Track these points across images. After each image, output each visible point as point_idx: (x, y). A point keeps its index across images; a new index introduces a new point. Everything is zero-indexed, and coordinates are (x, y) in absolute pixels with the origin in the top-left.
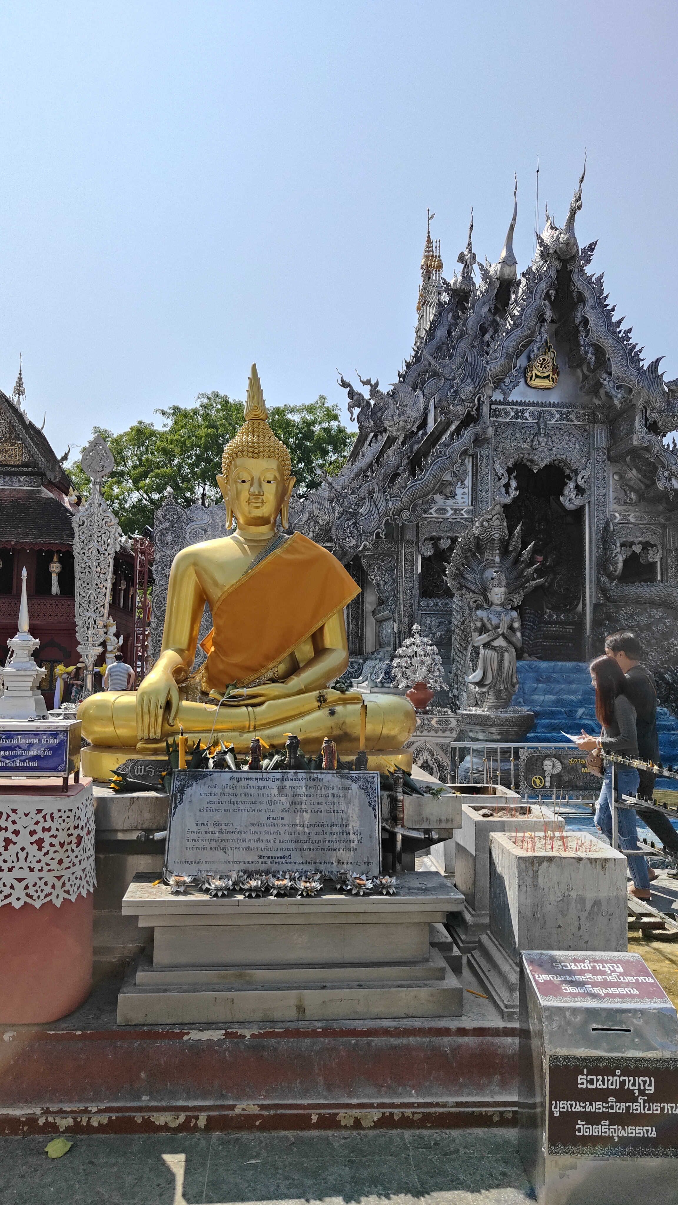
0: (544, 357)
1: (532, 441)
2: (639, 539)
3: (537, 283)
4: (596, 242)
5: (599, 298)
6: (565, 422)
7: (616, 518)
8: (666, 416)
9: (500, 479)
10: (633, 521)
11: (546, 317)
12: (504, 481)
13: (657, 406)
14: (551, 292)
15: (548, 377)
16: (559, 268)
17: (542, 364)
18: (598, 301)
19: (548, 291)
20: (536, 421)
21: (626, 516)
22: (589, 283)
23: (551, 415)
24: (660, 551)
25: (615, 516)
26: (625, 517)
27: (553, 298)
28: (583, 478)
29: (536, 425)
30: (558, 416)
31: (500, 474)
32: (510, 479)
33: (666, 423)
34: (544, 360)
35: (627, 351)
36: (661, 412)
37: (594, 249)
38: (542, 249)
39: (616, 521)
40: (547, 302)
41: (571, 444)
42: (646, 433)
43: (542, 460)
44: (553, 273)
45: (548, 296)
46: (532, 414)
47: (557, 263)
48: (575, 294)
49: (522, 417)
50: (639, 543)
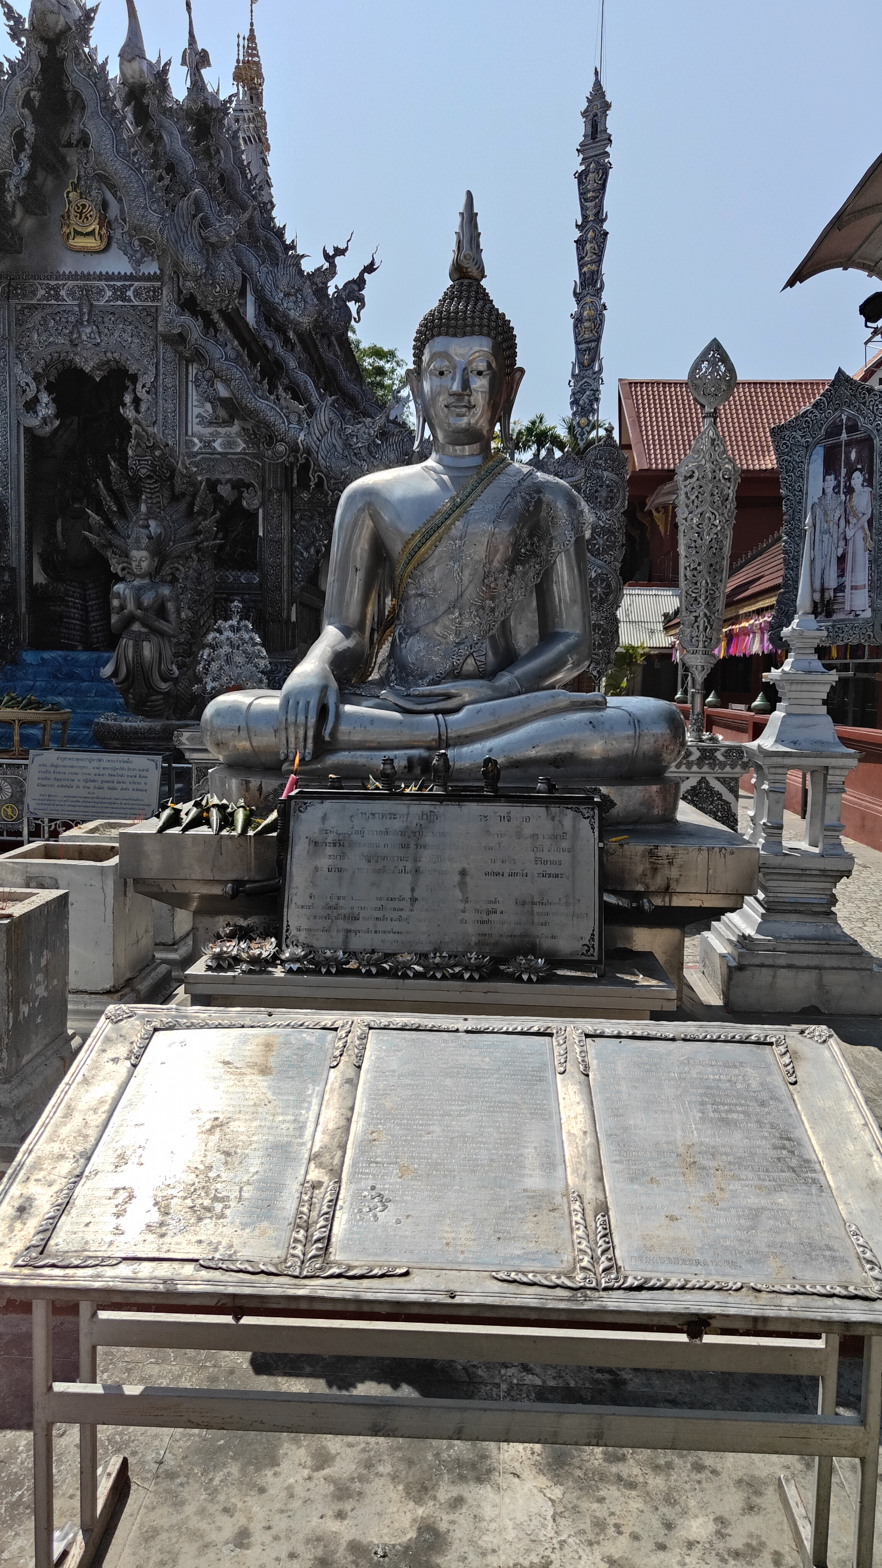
0: (84, 202)
1: (72, 333)
2: (228, 476)
3: (7, 81)
4: (97, 6)
5: (105, 100)
6: (120, 303)
7: (195, 444)
8: (205, 284)
9: (24, 391)
10: (219, 449)
11: (27, 136)
12: (30, 395)
13: (191, 270)
14: (32, 94)
15: (91, 233)
16: (44, 53)
17: (81, 213)
18: (104, 104)
19: (28, 93)
20: (76, 302)
21: (209, 442)
22: (89, 77)
23: (100, 292)
24: (259, 493)
25: (192, 441)
26: (208, 444)
27: (37, 104)
28: (144, 386)
29: (76, 309)
30: (109, 293)
31: (23, 385)
32: (38, 391)
33: (206, 297)
34: (84, 206)
35: (145, 184)
36: (197, 279)
37: (93, 19)
38: (12, 23)
39: (195, 449)
40: (26, 111)
41: (125, 336)
42: (177, 314)
43: (86, 361)
44: (35, 65)
45: (27, 102)
46: (71, 293)
47: (39, 46)
48: (69, 96)
49: (57, 297)
50: (229, 481)
